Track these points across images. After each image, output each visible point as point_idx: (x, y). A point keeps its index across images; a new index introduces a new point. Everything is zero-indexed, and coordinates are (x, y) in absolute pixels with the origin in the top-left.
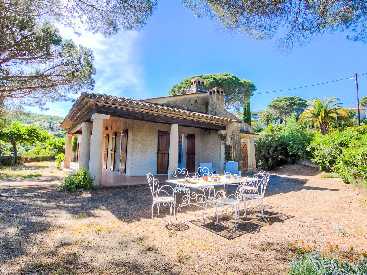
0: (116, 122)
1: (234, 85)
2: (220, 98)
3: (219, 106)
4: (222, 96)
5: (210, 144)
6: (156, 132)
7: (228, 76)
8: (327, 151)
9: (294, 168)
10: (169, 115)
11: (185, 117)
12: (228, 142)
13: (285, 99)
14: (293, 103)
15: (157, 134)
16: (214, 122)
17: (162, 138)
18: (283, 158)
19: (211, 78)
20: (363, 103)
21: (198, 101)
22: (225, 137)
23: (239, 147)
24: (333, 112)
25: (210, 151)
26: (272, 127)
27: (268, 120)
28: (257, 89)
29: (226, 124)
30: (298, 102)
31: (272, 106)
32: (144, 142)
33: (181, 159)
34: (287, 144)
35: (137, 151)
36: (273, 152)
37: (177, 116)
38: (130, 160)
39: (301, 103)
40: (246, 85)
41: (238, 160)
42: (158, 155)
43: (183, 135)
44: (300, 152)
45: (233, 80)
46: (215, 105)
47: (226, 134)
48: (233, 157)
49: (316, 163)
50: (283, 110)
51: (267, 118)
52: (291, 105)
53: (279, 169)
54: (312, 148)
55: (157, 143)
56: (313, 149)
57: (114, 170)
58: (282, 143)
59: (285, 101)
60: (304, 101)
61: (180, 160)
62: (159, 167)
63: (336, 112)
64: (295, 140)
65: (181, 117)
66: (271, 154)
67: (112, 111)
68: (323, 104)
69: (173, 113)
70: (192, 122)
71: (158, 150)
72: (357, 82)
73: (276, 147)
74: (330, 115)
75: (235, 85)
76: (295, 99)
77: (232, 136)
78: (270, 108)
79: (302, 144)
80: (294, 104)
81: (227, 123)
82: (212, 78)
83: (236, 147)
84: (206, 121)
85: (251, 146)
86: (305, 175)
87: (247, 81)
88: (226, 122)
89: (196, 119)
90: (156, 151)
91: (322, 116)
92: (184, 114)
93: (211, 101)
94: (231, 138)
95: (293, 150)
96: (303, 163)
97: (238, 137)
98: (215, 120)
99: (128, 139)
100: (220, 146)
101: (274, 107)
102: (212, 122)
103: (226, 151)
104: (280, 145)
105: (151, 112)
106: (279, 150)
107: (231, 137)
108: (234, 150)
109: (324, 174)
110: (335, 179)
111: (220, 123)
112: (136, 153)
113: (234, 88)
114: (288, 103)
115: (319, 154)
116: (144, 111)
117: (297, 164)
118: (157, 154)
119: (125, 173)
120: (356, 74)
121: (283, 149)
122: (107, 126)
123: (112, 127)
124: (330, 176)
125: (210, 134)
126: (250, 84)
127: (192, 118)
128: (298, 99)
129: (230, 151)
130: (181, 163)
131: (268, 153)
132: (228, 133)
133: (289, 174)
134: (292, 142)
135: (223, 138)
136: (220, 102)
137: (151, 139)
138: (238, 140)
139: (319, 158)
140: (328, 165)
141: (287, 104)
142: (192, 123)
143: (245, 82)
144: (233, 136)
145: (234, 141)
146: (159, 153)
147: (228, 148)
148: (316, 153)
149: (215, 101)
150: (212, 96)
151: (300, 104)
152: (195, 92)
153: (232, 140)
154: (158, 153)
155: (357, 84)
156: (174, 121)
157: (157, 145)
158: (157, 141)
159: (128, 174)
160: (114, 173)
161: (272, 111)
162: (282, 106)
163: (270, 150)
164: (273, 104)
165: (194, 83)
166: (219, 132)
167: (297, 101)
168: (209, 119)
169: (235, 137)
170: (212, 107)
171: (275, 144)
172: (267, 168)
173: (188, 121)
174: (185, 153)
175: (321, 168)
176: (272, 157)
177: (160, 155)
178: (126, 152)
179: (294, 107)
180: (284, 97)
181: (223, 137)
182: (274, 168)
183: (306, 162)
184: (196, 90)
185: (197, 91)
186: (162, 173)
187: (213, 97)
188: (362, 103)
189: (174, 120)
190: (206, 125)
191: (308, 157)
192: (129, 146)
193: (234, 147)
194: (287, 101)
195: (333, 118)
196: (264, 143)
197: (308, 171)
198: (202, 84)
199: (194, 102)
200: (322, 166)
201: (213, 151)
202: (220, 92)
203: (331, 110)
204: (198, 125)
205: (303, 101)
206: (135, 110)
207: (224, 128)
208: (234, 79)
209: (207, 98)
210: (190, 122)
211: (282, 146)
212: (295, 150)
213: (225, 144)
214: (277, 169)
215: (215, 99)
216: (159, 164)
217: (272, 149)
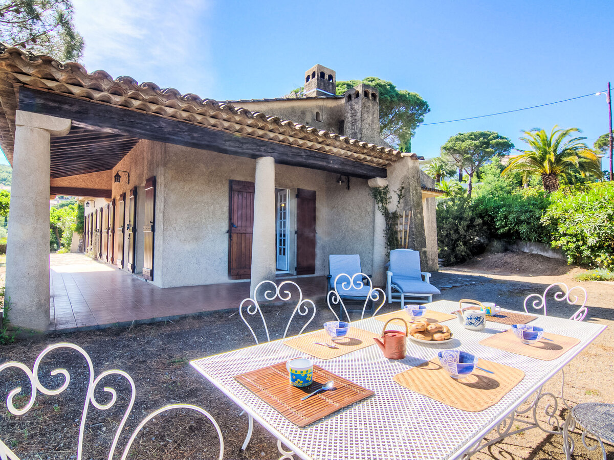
0: (136, 162)
1: (389, 98)
2: (371, 108)
3: (367, 126)
4: (374, 105)
5: (350, 211)
6: (224, 182)
7: (378, 82)
8: (590, 224)
9: (509, 260)
10: (250, 130)
11: (291, 139)
12: (393, 205)
13: (471, 135)
14: (485, 142)
15: (226, 188)
16: (362, 156)
17: (240, 196)
18: (482, 241)
19: (343, 84)
20: (602, 145)
21: (321, 117)
22: (385, 194)
23: (419, 215)
24: (570, 154)
25: (350, 225)
26: (446, 186)
27: (439, 175)
28: (431, 110)
29: (387, 162)
30: (495, 141)
31: (448, 149)
32: (194, 207)
33: (284, 245)
34: (494, 214)
35: (177, 229)
36: (465, 228)
37: (272, 135)
38: (161, 249)
39: (500, 143)
40: (411, 99)
41: (416, 245)
42: (230, 237)
43: (288, 191)
44: (523, 229)
45: (387, 90)
46: (359, 124)
47: (387, 186)
48: (405, 239)
49: (558, 250)
50: (469, 156)
51: (437, 171)
52: (481, 147)
53: (478, 262)
54: (552, 218)
55: (228, 208)
56: (555, 222)
57: (133, 272)
58: (482, 211)
59: (472, 139)
60: (505, 140)
61: (282, 247)
62: (234, 265)
63: (577, 154)
64: (509, 206)
65: (281, 137)
66: (462, 232)
67: (75, 108)
68: (551, 140)
69: (261, 124)
70: (309, 153)
71: (231, 224)
72: (610, 99)
73: (472, 220)
74: (565, 159)
75: (391, 98)
76: (490, 135)
77: (401, 191)
78: (445, 152)
79: (526, 212)
80: (487, 144)
81: (390, 160)
82: (346, 86)
83: (411, 217)
84: (343, 152)
85: (429, 216)
86: (537, 273)
87: (412, 93)
88: (389, 157)
89: (319, 146)
90: (225, 226)
91: (550, 161)
92: (288, 130)
93: (349, 115)
94: (399, 196)
95: (506, 225)
96: (526, 250)
97: (416, 194)
98: (365, 151)
99: (156, 201)
100: (371, 215)
101: (450, 150)
102: (356, 155)
103: (387, 224)
104: (479, 215)
105: (199, 118)
106: (478, 225)
107: (399, 193)
108: (406, 224)
109: (578, 272)
110: (609, 282)
111: (375, 160)
112: (174, 233)
113: (388, 104)
114: (477, 143)
115: (569, 232)
116: (178, 115)
117: (512, 251)
118: (227, 235)
119: (153, 280)
120: (609, 86)
121: (484, 223)
122: (117, 174)
123: (131, 177)
124: (598, 277)
125: (348, 188)
126: (418, 99)
127: (310, 144)
128: (494, 135)
129: (397, 224)
130: (284, 254)
131: (457, 231)
132: (392, 184)
133: (500, 272)
134: (504, 209)
135: (380, 195)
136: (371, 118)
137: (213, 199)
138: (415, 199)
139: (568, 240)
140: (587, 253)
141: (475, 144)
142: (309, 157)
143: (409, 94)
144: (403, 191)
145: (406, 203)
146: (233, 232)
147: (391, 219)
148: (562, 229)
149: (359, 115)
150: (351, 105)
151: (498, 144)
152: (314, 95)
153: (401, 201)
154: (230, 232)
155: (610, 103)
156: (263, 148)
157: (227, 215)
158: (227, 204)
159: (158, 282)
160: (133, 280)
161: (448, 157)
162: (467, 149)
163: (460, 225)
164: (450, 145)
165: (311, 77)
166: (371, 183)
167: (492, 139)
168: (352, 148)
169: (409, 192)
170: (352, 129)
171: (469, 214)
172: (453, 259)
173: (299, 151)
174: (294, 232)
175: (570, 260)
176: (463, 238)
177: (235, 236)
178: (153, 230)
179: (487, 150)
180: (470, 132)
181: (380, 193)
182: (468, 260)
183: (532, 248)
184: (317, 91)
185: (318, 93)
186: (240, 279)
187: (356, 107)
188: (599, 144)
189: (264, 146)
190: (342, 164)
191: (540, 238)
192: (159, 216)
193: (407, 216)
194: (475, 140)
195: (571, 164)
196: (448, 211)
197: (539, 266)
198: (329, 80)
199: (313, 118)
200: (574, 256)
201: (357, 228)
202: (370, 96)
203: (566, 150)
204: (325, 164)
205: (503, 139)
206: (150, 109)
207: (382, 172)
208: (388, 87)
209: (341, 110)
210: (303, 154)
211: (484, 217)
212: (511, 224)
213: (386, 209)
214: (473, 262)
215: (361, 109)
216: (234, 257)
217: (464, 223)
